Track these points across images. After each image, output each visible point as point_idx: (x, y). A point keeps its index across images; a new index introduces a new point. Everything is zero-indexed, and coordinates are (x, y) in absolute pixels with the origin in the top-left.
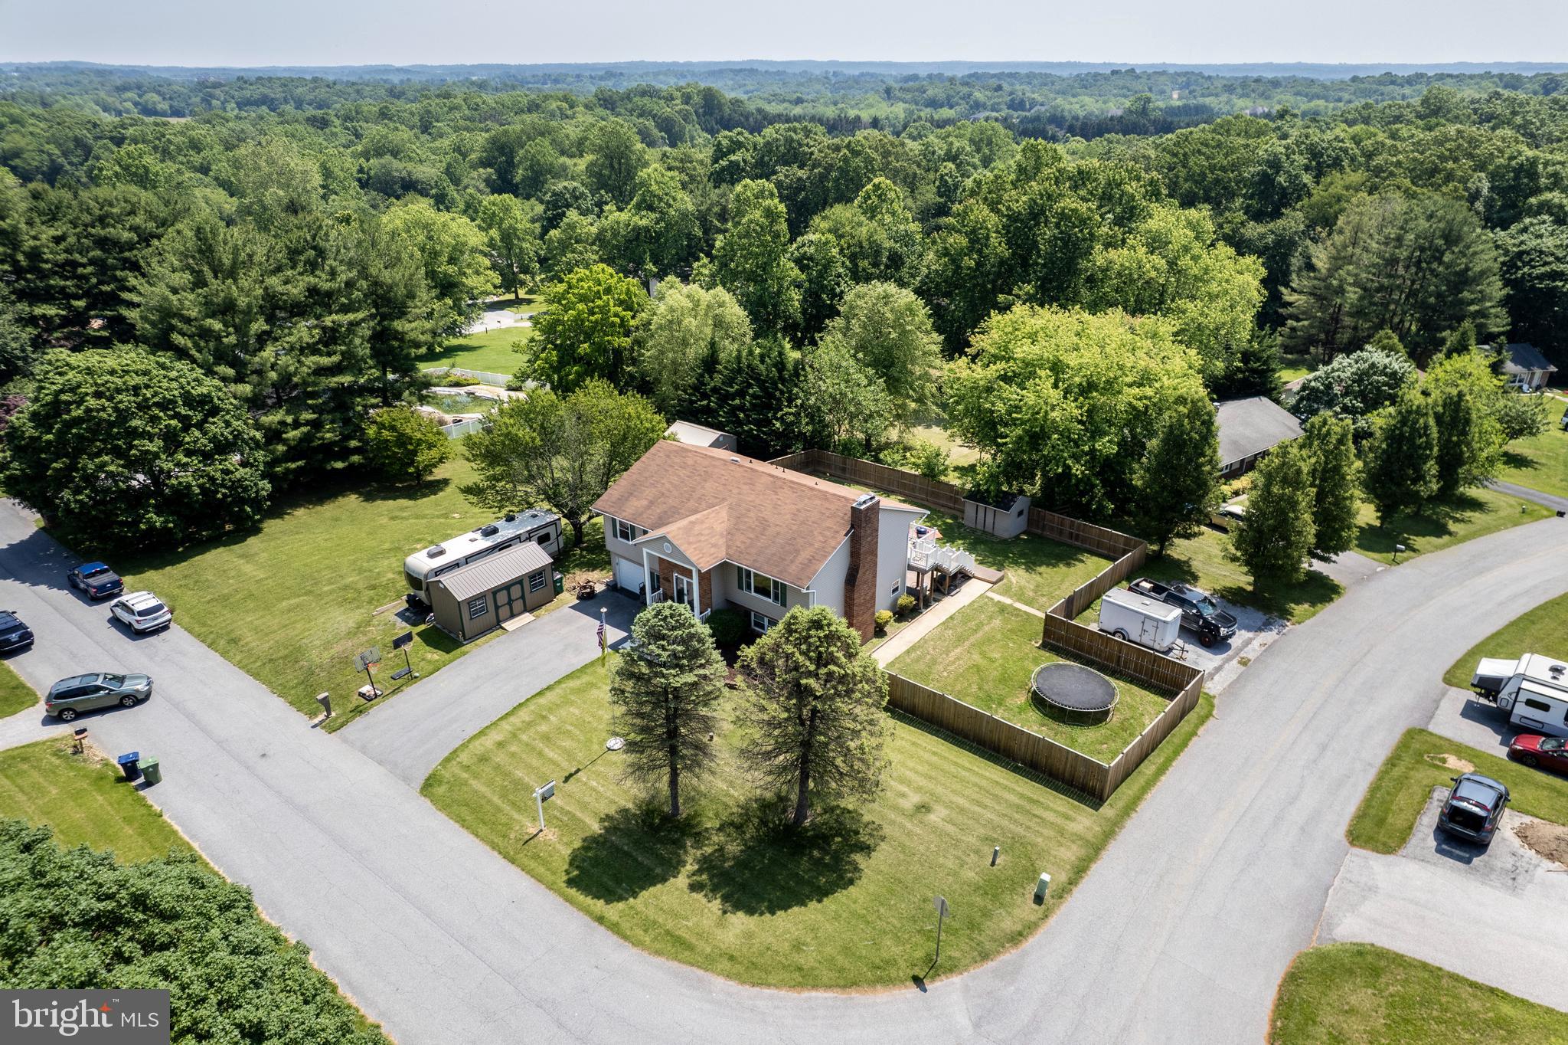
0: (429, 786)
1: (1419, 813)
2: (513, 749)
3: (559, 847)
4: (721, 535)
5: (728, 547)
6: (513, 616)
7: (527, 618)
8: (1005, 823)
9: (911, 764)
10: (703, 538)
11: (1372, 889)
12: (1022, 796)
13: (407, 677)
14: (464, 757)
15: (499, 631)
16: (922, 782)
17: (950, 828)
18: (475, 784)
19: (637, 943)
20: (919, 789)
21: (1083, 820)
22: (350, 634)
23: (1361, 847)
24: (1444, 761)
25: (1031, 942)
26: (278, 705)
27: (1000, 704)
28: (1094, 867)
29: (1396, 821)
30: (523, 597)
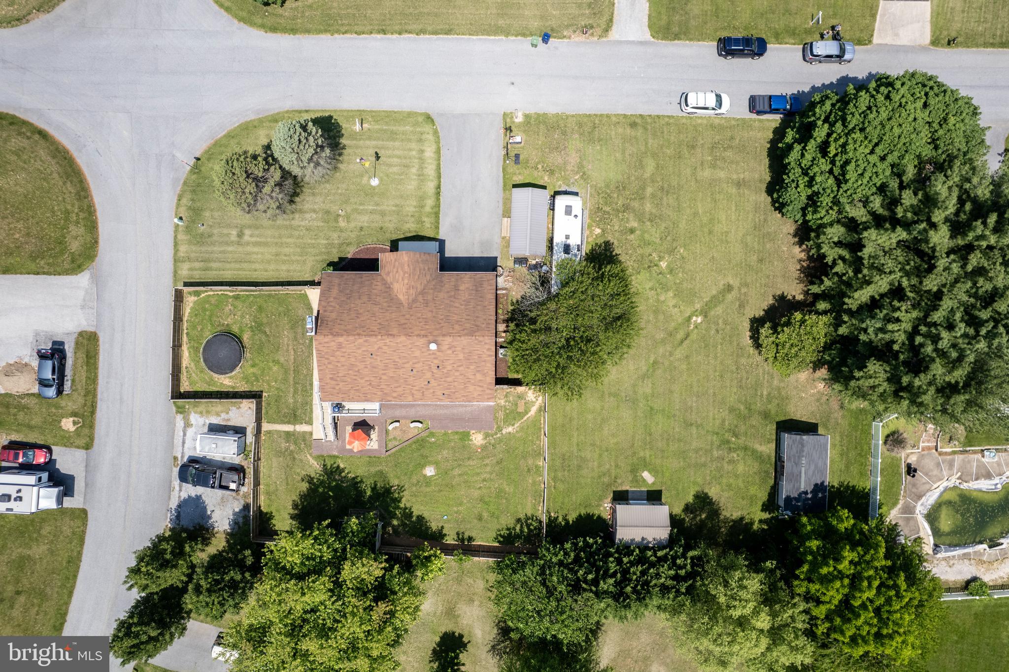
0: (429, 119)
2: (414, 153)
3: (348, 126)
4: (392, 283)
5: (383, 279)
8: (209, 249)
9: (260, 256)
10: (395, 270)
12: (210, 269)
14: (430, 137)
16: (249, 249)
17: (225, 231)
18: (408, 128)
20: (248, 244)
21: (185, 272)
23: (91, 332)
24: (74, 423)
25: (175, 200)
27: (251, 327)
28: (173, 252)
29: (82, 356)
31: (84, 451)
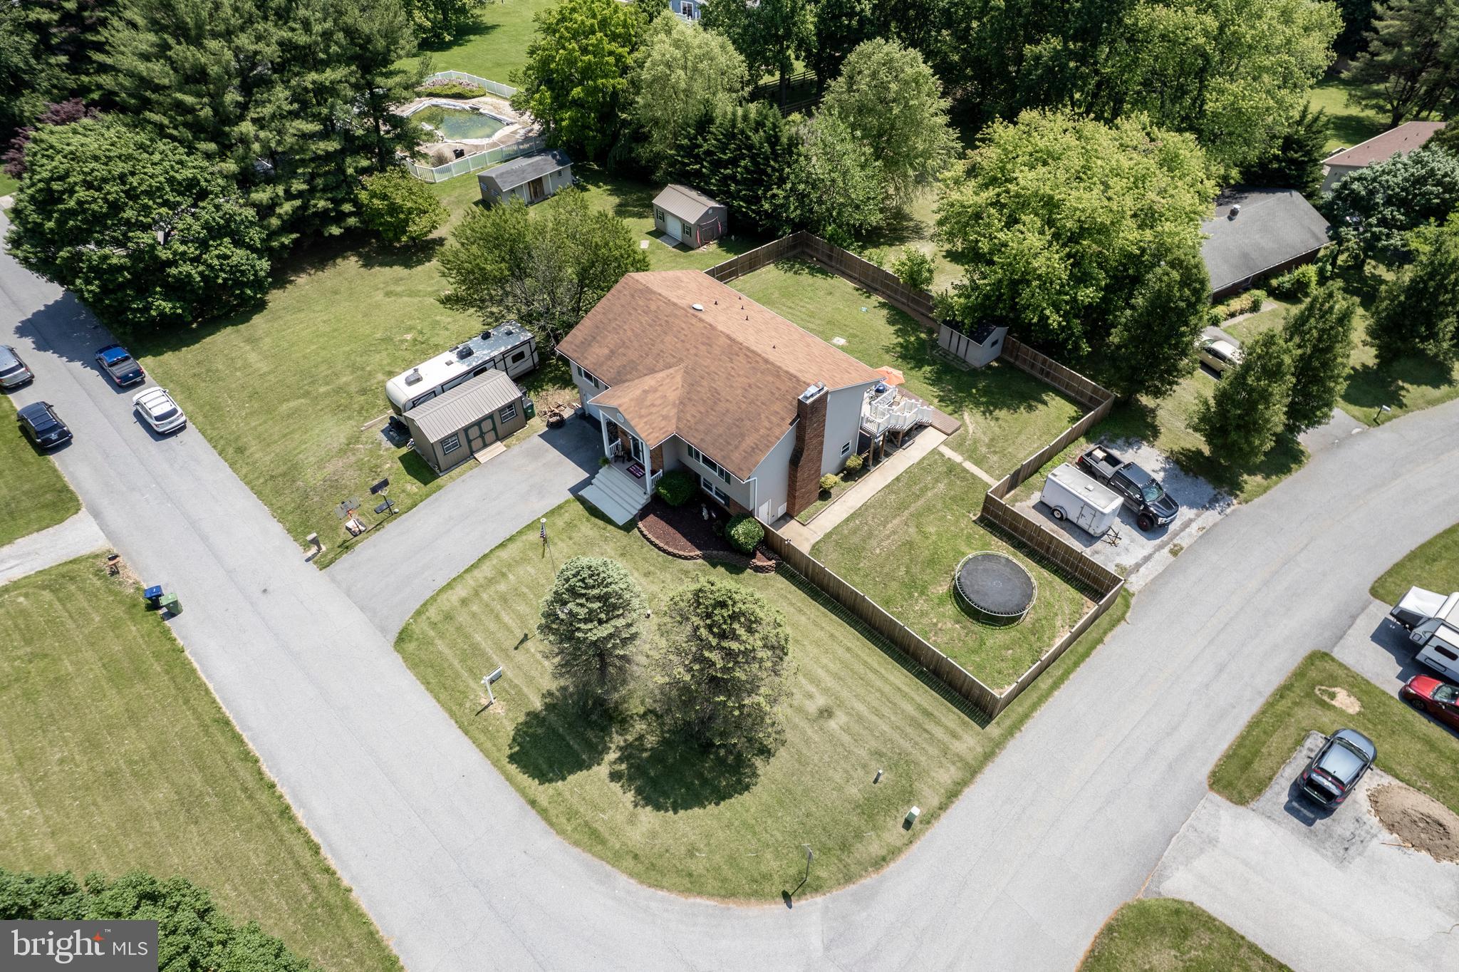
0: (402, 638)
1: (1284, 762)
2: (475, 608)
3: (506, 722)
4: (674, 404)
5: (679, 419)
6: (485, 446)
7: (499, 447)
8: (896, 736)
9: (825, 661)
10: (654, 410)
11: (1212, 842)
12: (919, 707)
13: (387, 513)
14: (432, 612)
15: (472, 462)
16: (829, 682)
17: (846, 739)
18: (441, 645)
19: (561, 832)
20: (826, 691)
21: (969, 739)
22: (342, 452)
23: (1219, 792)
24: (1333, 696)
25: (892, 867)
26: (277, 528)
27: (922, 593)
28: (966, 791)
29: (1261, 768)
30: (494, 429)
31: (1337, 653)
